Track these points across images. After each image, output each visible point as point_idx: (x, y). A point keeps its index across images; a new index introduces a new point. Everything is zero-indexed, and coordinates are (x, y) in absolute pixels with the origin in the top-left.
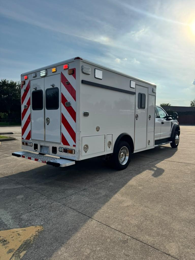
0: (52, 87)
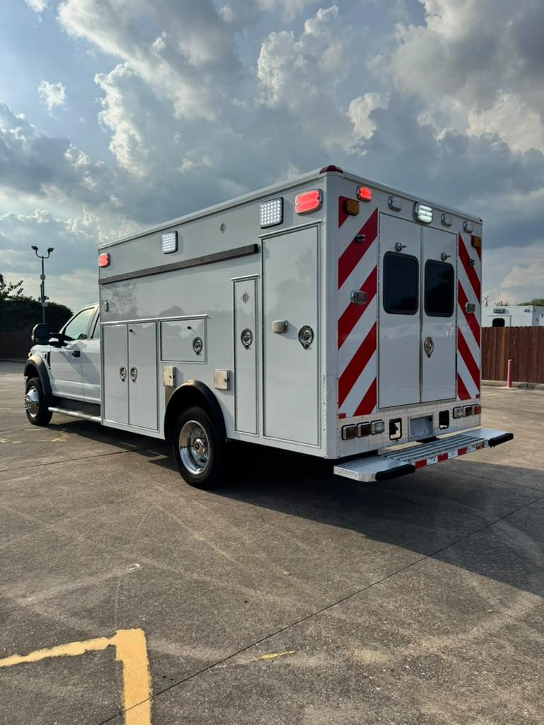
0: (441, 260)
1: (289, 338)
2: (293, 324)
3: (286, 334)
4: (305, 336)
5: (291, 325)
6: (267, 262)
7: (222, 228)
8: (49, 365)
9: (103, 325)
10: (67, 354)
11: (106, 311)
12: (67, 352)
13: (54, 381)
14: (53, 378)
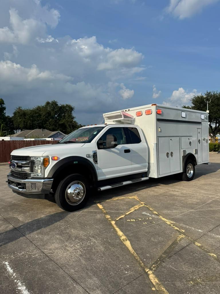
8: (96, 161)
9: (158, 137)
10: (118, 152)
11: (160, 132)
12: (118, 151)
13: (102, 171)
14: (100, 169)
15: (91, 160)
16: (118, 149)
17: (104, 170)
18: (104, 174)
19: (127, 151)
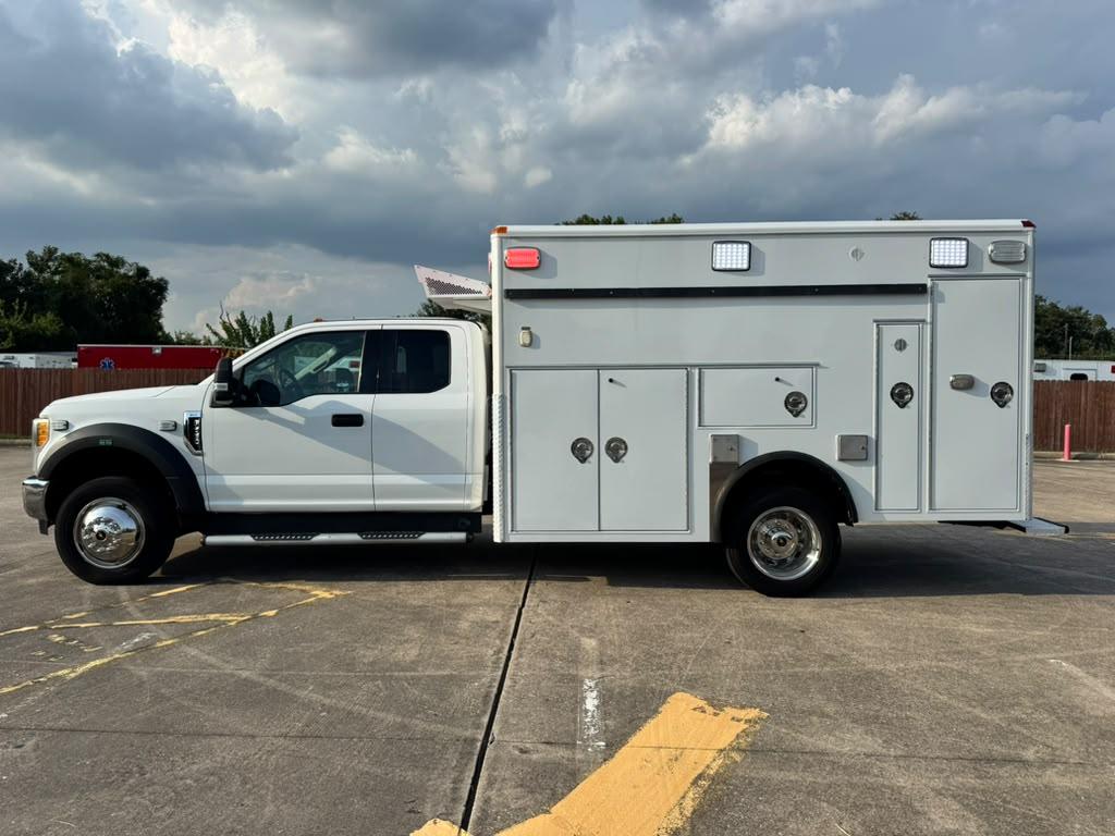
1: (976, 395)
2: (982, 380)
3: (970, 391)
4: (1001, 394)
5: (978, 381)
6: (940, 307)
7: (855, 253)
8: (197, 446)
9: (512, 369)
10: (300, 420)
11: (524, 345)
12: (300, 418)
13: (223, 480)
14: (214, 473)
15: (178, 441)
16: (300, 412)
17: (231, 480)
18: (229, 492)
19: (352, 420)
